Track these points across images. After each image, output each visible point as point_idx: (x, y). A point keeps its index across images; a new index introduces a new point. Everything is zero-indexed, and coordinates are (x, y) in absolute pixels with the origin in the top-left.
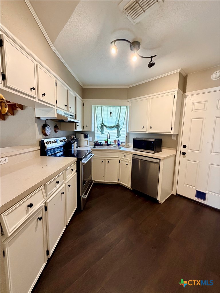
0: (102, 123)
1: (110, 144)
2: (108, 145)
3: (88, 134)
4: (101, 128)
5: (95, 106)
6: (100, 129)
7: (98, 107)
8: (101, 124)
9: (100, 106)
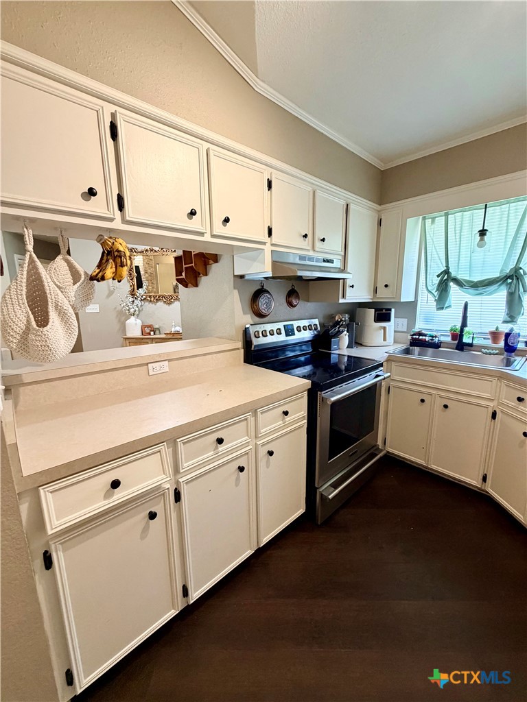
0: (447, 272)
1: (471, 345)
2: (461, 346)
3: (390, 310)
4: (437, 290)
5: (424, 219)
6: (436, 294)
7: (433, 219)
8: (438, 276)
9: (443, 213)
